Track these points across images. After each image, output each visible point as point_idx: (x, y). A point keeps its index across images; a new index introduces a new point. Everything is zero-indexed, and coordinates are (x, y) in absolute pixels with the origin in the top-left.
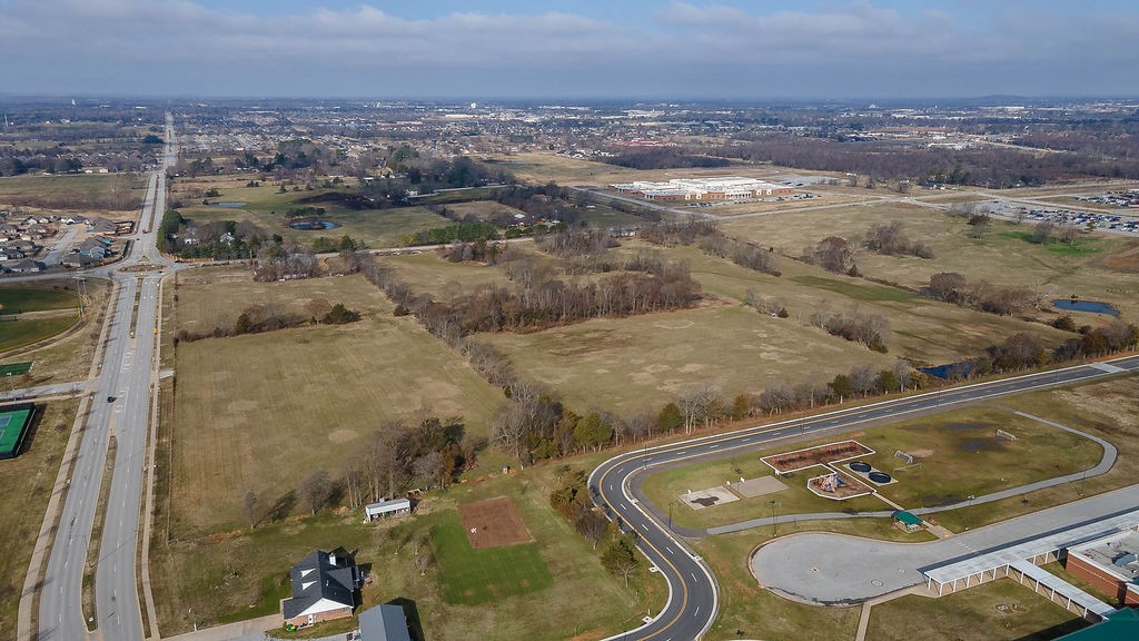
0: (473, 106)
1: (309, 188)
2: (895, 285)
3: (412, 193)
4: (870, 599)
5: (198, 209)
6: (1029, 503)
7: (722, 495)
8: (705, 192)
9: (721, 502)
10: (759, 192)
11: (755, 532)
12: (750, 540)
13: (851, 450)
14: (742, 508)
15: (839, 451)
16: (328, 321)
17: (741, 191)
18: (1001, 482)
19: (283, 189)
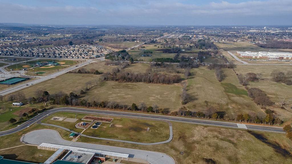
0: (265, 28)
3: (183, 50)
4: (30, 144)
5: (136, 50)
6: (108, 143)
7: (61, 119)
8: (262, 56)
9: (58, 120)
10: (285, 58)
11: (48, 127)
12: (44, 127)
13: (107, 120)
14: (57, 122)
15: (104, 120)
16: (94, 74)
17: (274, 57)
18: (117, 137)
19: (158, 47)
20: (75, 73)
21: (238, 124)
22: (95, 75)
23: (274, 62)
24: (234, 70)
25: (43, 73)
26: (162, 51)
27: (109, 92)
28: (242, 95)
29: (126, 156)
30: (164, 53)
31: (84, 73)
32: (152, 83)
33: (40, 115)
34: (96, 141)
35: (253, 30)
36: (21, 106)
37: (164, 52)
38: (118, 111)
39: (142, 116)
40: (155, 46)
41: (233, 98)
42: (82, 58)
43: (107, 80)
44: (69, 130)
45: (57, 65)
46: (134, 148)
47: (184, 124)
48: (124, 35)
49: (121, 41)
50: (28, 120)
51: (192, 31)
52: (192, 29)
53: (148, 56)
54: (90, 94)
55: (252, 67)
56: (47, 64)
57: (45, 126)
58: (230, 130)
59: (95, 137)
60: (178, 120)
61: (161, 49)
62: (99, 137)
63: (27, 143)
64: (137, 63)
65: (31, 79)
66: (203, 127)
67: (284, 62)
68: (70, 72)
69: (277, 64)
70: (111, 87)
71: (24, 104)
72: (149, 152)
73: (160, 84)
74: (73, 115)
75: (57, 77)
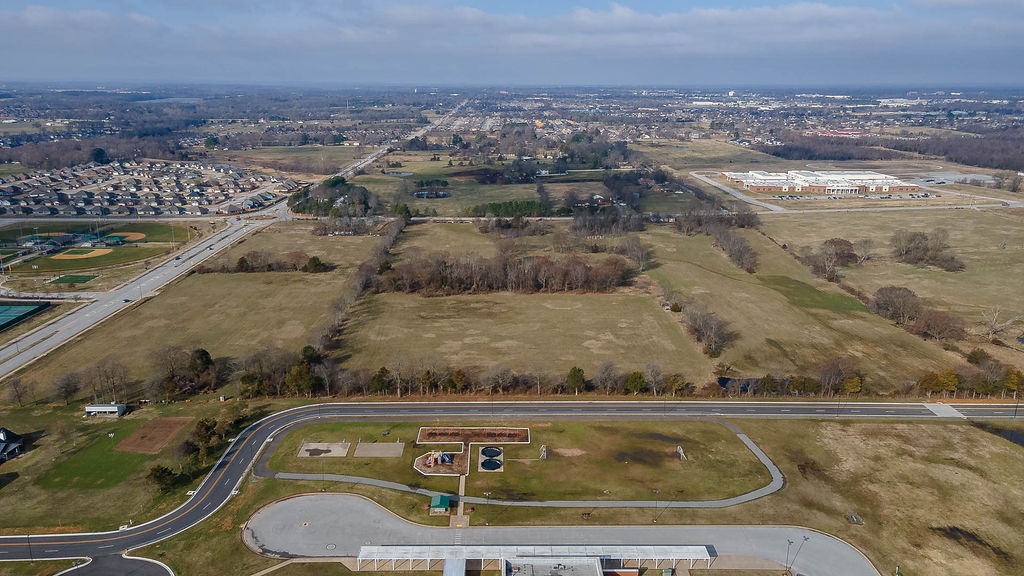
0: (731, 94)
1: (471, 164)
2: (859, 294)
3: (544, 172)
4: (303, 557)
5: (374, 176)
6: (588, 517)
7: (338, 450)
8: (807, 185)
9: (328, 455)
10: (873, 188)
11: (312, 484)
12: (298, 489)
13: (512, 436)
14: (335, 463)
15: (501, 435)
16: (305, 269)
17: (845, 186)
18: (600, 493)
19: (450, 164)
20: (224, 270)
21: (929, 406)
22: (310, 276)
23: (855, 204)
24: (764, 234)
25: (88, 278)
26: (472, 178)
27: (427, 336)
28: (852, 312)
29: (699, 553)
30: (486, 184)
31: (261, 269)
32: (546, 291)
33: (237, 443)
34: (542, 516)
35: (702, 100)
36: (126, 417)
37: (483, 182)
38: (522, 401)
39: (620, 409)
40: (434, 159)
41: (835, 322)
42: (199, 214)
43: (377, 292)
44: (407, 489)
45: (117, 244)
46: (689, 522)
47: (776, 420)
48: (283, 119)
49: (290, 145)
50: (208, 469)
51: (512, 105)
52: (510, 99)
53: (438, 196)
54: (359, 346)
55: (805, 221)
56: (69, 242)
57: (300, 483)
58: (923, 426)
59: (521, 500)
60: (743, 410)
61: (462, 169)
62: (540, 501)
63: (286, 556)
64: (424, 222)
65: (56, 305)
66: (839, 427)
67: (879, 200)
68: (201, 270)
69: (868, 209)
70: (414, 317)
71: (129, 409)
72: (750, 528)
73: (573, 295)
74: (370, 430)
75: (165, 291)
